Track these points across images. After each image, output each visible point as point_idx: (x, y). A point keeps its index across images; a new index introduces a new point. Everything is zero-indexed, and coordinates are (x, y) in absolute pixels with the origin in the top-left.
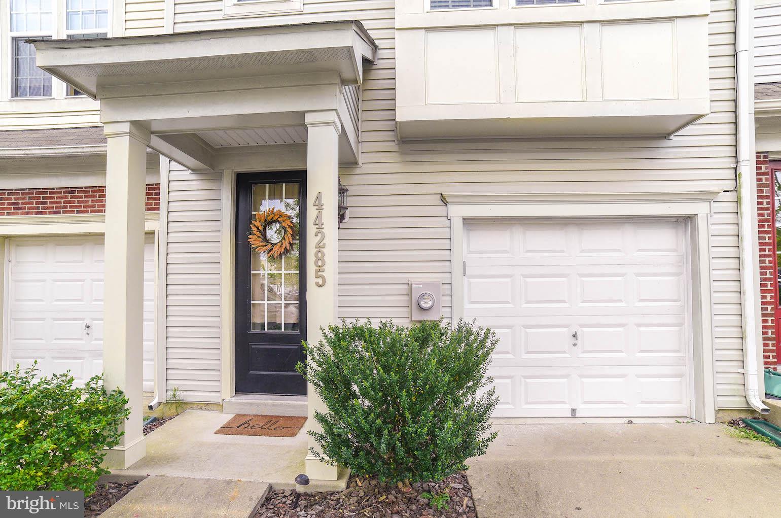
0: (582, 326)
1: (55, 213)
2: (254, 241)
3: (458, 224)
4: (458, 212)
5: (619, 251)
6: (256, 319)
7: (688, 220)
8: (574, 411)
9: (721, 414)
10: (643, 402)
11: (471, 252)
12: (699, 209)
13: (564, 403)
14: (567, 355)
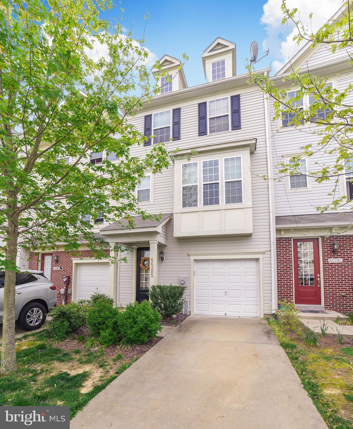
0: (228, 290)
1: (87, 257)
2: (141, 265)
3: (192, 261)
4: (192, 258)
5: (239, 268)
6: (141, 286)
7: (257, 260)
8: (226, 314)
9: (266, 316)
10: (246, 312)
11: (197, 269)
12: (260, 256)
13: (223, 312)
14: (224, 298)
